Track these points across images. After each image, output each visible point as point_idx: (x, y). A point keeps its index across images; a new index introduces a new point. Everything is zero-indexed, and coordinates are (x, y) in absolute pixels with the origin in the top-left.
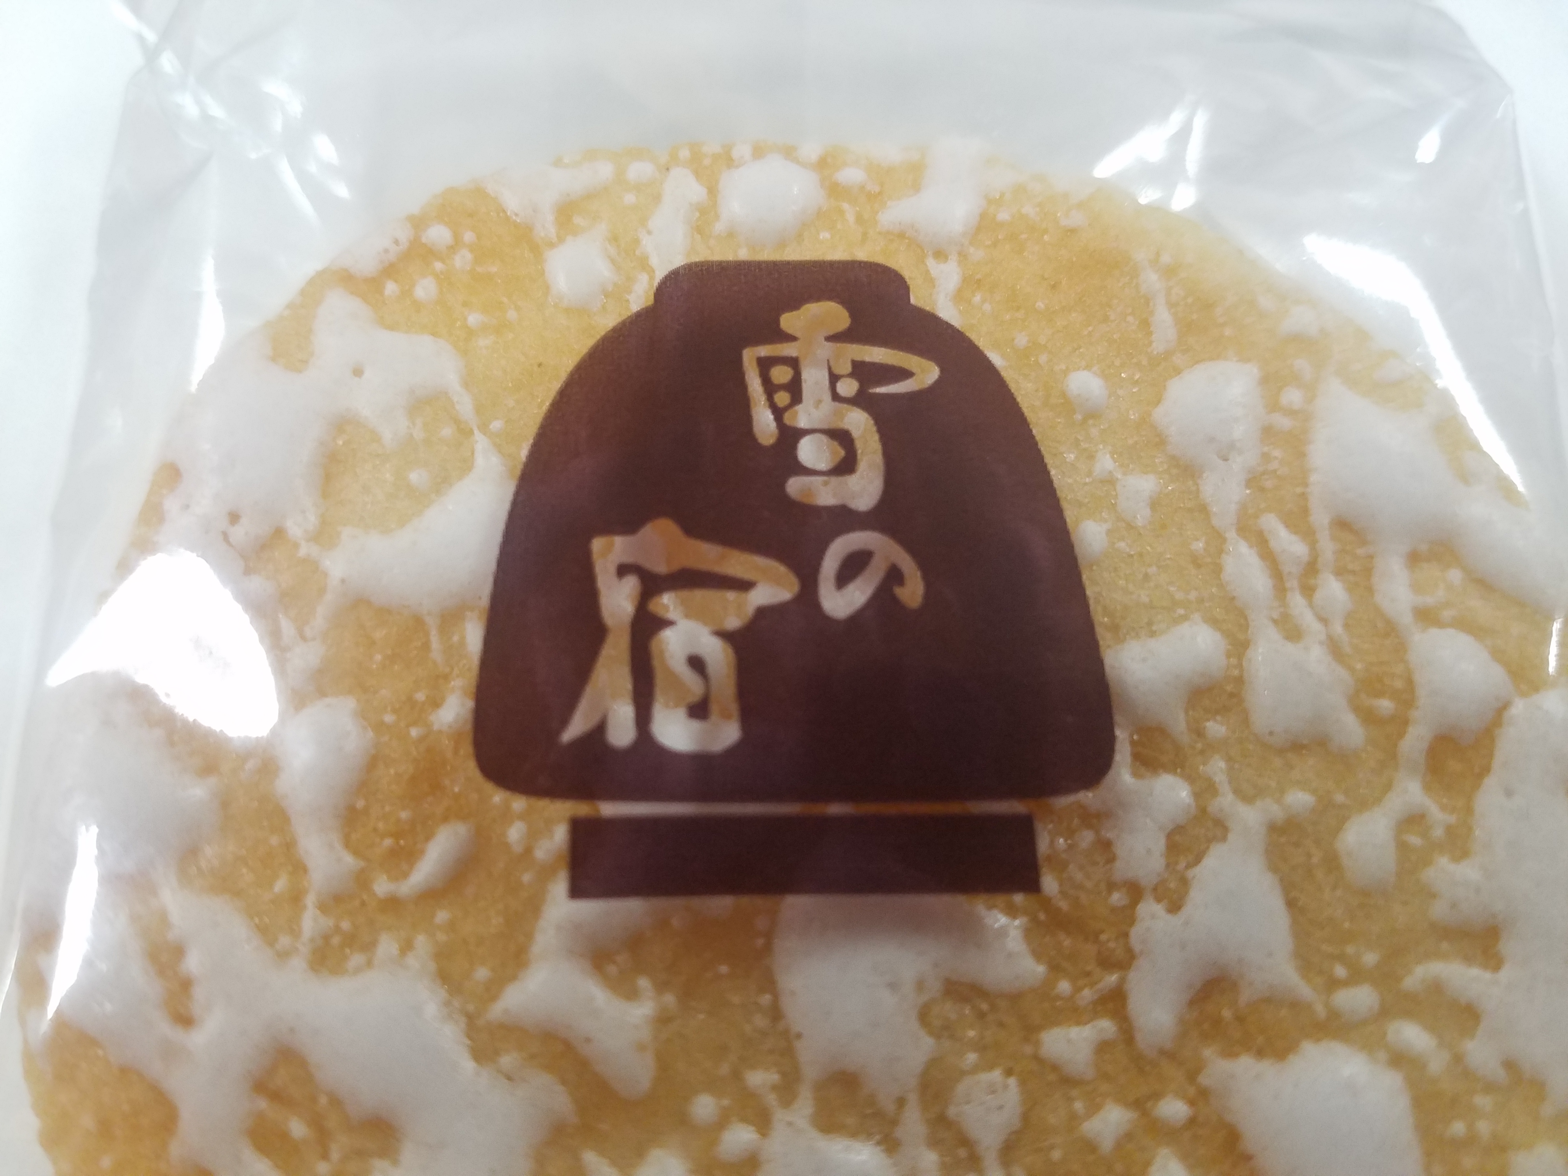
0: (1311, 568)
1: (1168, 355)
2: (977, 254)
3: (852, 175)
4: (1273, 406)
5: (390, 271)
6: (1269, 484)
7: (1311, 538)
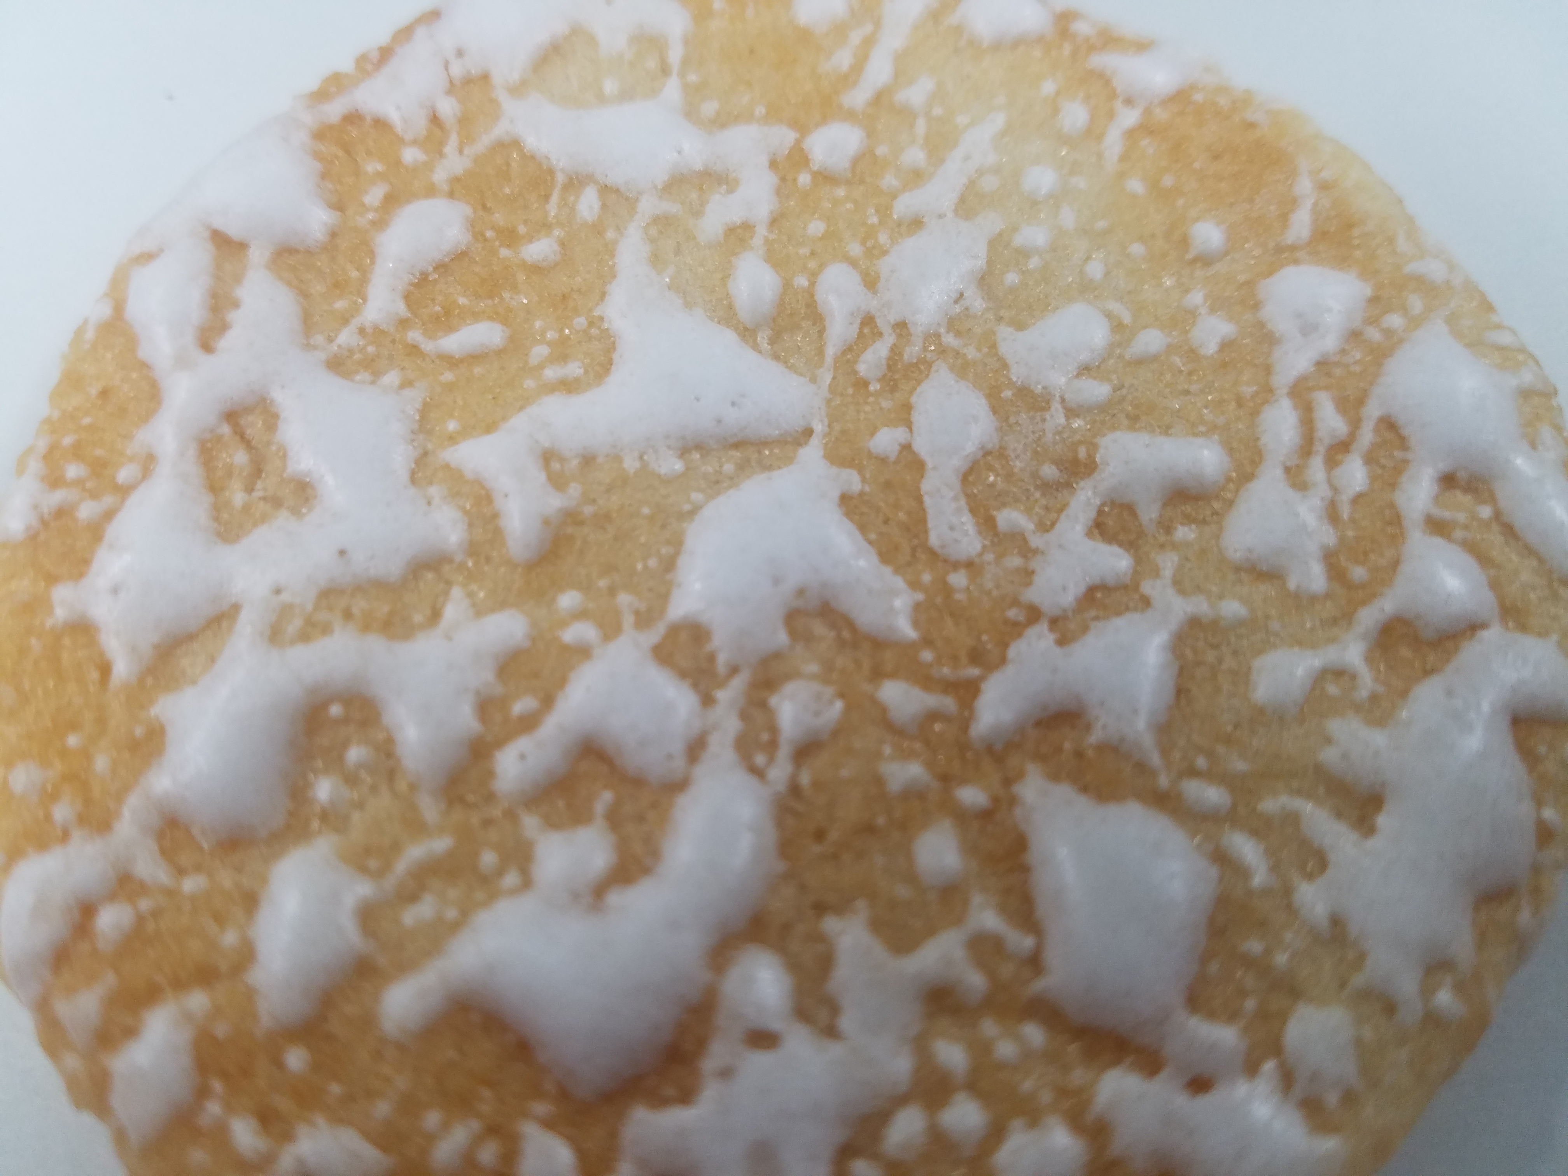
0: (1343, 446)
2: (1164, 113)
3: (1083, 29)
4: (1373, 319)
7: (1355, 424)
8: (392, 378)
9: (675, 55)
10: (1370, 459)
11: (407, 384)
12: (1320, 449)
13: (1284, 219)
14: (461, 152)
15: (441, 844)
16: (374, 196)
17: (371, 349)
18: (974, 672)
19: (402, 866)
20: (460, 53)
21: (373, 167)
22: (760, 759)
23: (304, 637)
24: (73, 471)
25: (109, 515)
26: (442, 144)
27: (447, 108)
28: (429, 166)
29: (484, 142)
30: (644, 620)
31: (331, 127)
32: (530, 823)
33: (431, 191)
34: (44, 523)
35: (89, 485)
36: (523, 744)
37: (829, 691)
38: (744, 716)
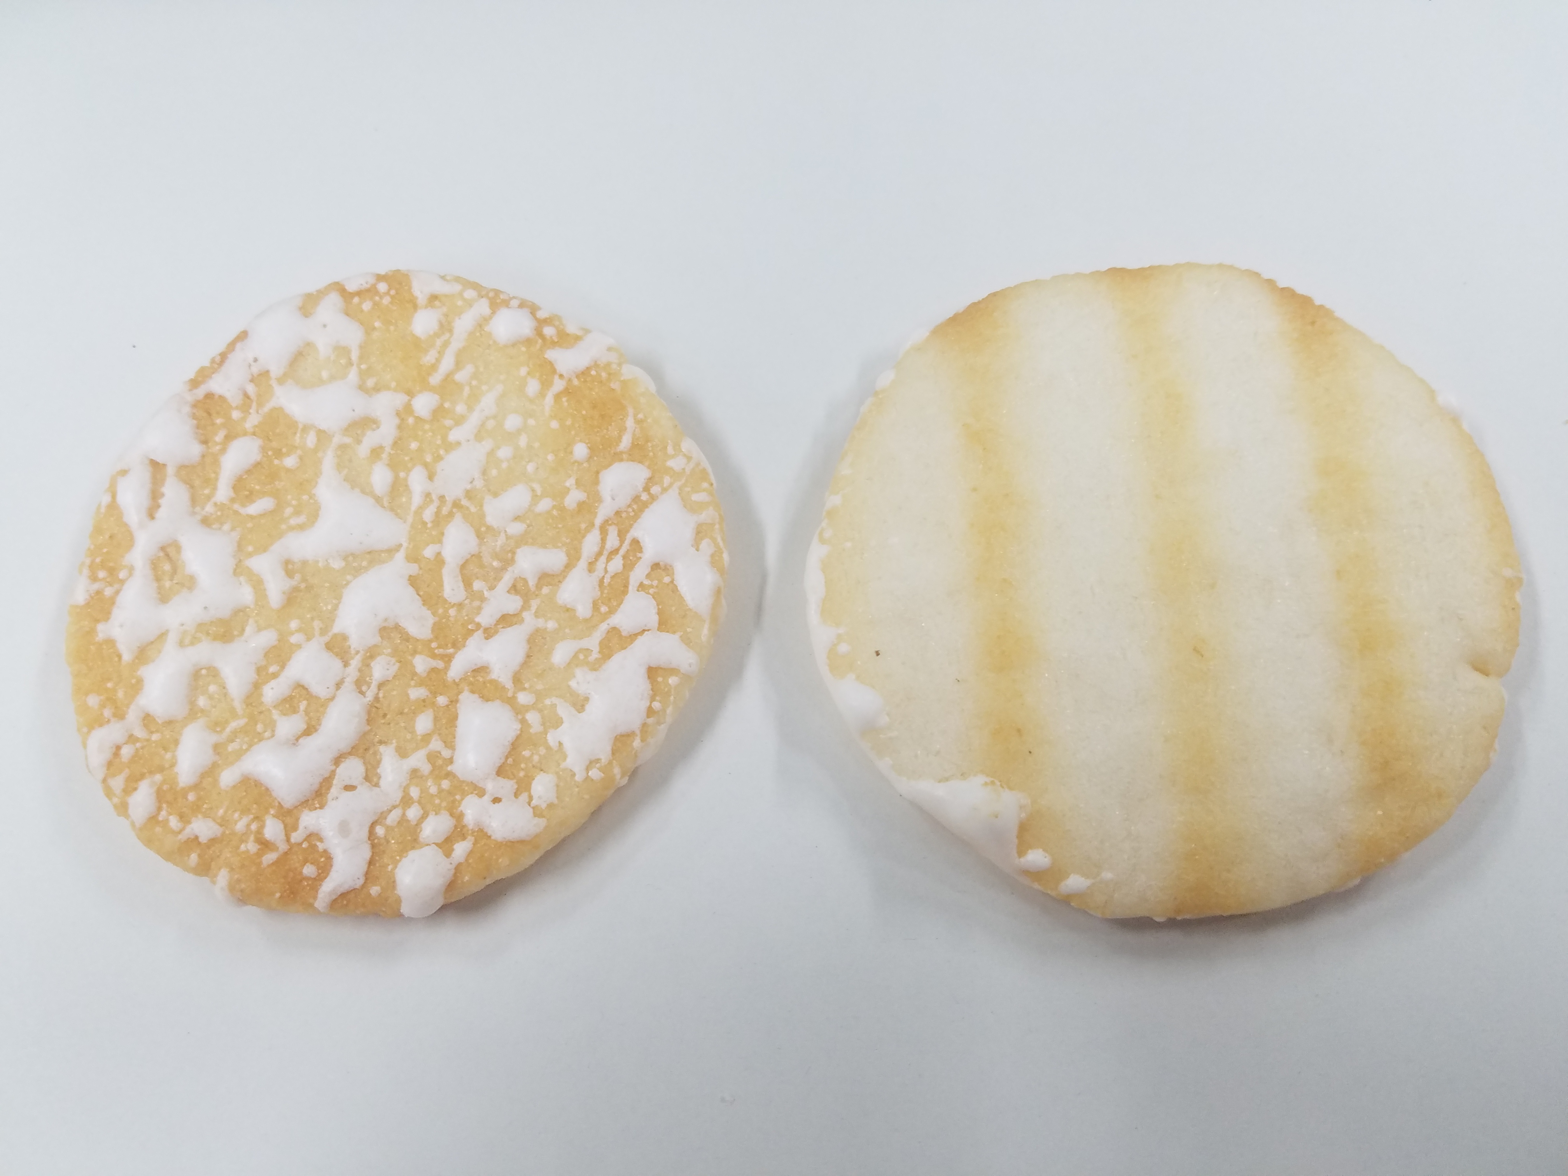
0: (615, 551)
1: (621, 453)
2: (576, 382)
3: (549, 331)
4: (646, 489)
5: (359, 293)
6: (624, 515)
7: (622, 542)
8: (226, 527)
9: (354, 356)
10: (624, 557)
11: (233, 529)
12: (606, 553)
13: (620, 438)
14: (258, 412)
15: (242, 722)
16: (219, 437)
17: (219, 513)
18: (451, 651)
19: (228, 730)
20: (256, 360)
21: (219, 421)
22: (364, 688)
23: (192, 644)
24: (101, 574)
25: (117, 592)
26: (250, 407)
27: (251, 389)
28: (244, 419)
29: (266, 409)
30: (324, 631)
31: (199, 401)
32: (275, 714)
33: (245, 434)
34: (92, 598)
35: (108, 580)
36: (273, 683)
37: (393, 660)
38: (360, 670)
